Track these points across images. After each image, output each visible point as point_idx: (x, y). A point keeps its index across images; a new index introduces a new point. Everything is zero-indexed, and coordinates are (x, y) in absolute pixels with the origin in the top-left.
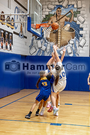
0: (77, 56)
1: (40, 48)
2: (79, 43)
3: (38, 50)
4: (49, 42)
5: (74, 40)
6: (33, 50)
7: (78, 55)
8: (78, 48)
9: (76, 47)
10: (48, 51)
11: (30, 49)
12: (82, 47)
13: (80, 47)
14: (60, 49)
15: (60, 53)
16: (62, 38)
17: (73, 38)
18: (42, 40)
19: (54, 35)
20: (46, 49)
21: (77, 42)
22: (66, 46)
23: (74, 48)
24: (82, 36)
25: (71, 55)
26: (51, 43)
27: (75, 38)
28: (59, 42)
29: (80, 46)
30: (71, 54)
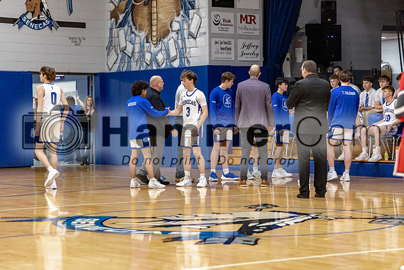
0: (187, 65)
1: (123, 51)
2: (189, 26)
3: (120, 56)
4: (137, 33)
5: (179, 19)
6: (113, 57)
7: (188, 61)
8: (187, 40)
9: (183, 40)
10: (137, 56)
11: (108, 55)
12: (195, 38)
13: (191, 40)
14: (157, 49)
15: (156, 59)
16: (160, 16)
17: (178, 15)
18: (126, 27)
19: (146, 9)
20: (133, 53)
21: (186, 27)
22: (166, 40)
23: (180, 42)
24: (193, 8)
25: (176, 64)
26: (140, 34)
27: (182, 13)
28: (154, 28)
29: (191, 35)
30: (175, 59)
